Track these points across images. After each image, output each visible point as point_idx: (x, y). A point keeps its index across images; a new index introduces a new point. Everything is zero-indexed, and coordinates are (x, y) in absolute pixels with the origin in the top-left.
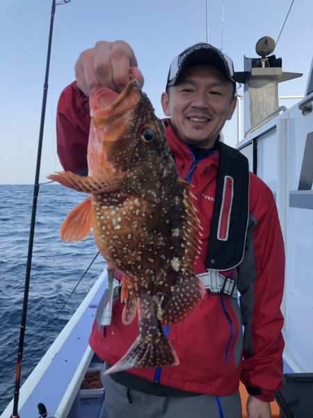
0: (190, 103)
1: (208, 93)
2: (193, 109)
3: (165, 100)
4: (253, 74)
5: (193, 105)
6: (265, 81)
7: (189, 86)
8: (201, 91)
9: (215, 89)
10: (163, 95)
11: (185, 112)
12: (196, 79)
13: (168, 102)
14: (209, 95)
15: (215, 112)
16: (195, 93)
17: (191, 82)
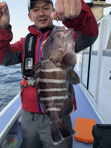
0: (38, 15)
1: (43, 10)
2: (40, 17)
3: (30, 16)
4: (94, 4)
5: (39, 15)
6: (98, 7)
7: (36, 9)
8: (41, 9)
9: (46, 7)
10: (28, 14)
11: (38, 19)
12: (38, 5)
13: (31, 16)
14: (44, 10)
15: (47, 17)
16: (39, 11)
17: (36, 7)
